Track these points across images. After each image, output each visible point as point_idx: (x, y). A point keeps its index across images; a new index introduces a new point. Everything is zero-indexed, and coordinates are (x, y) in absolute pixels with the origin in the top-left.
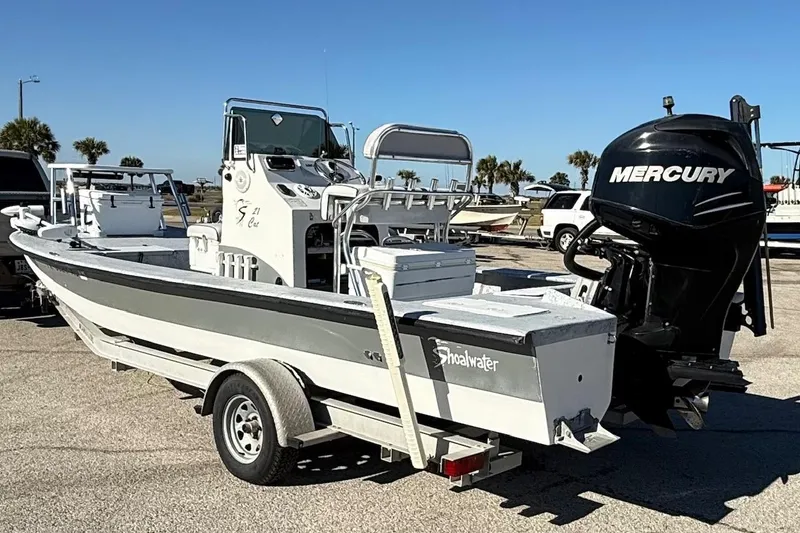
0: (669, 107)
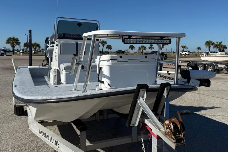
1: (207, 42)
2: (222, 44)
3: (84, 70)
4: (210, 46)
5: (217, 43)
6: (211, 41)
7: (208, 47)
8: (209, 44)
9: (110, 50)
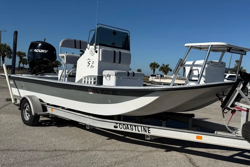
0: (45, 40)
1: (152, 64)
2: (169, 67)
3: (129, 77)
4: (155, 69)
5: (164, 65)
6: (156, 63)
7: (153, 70)
8: (154, 66)
9: (25, 65)
